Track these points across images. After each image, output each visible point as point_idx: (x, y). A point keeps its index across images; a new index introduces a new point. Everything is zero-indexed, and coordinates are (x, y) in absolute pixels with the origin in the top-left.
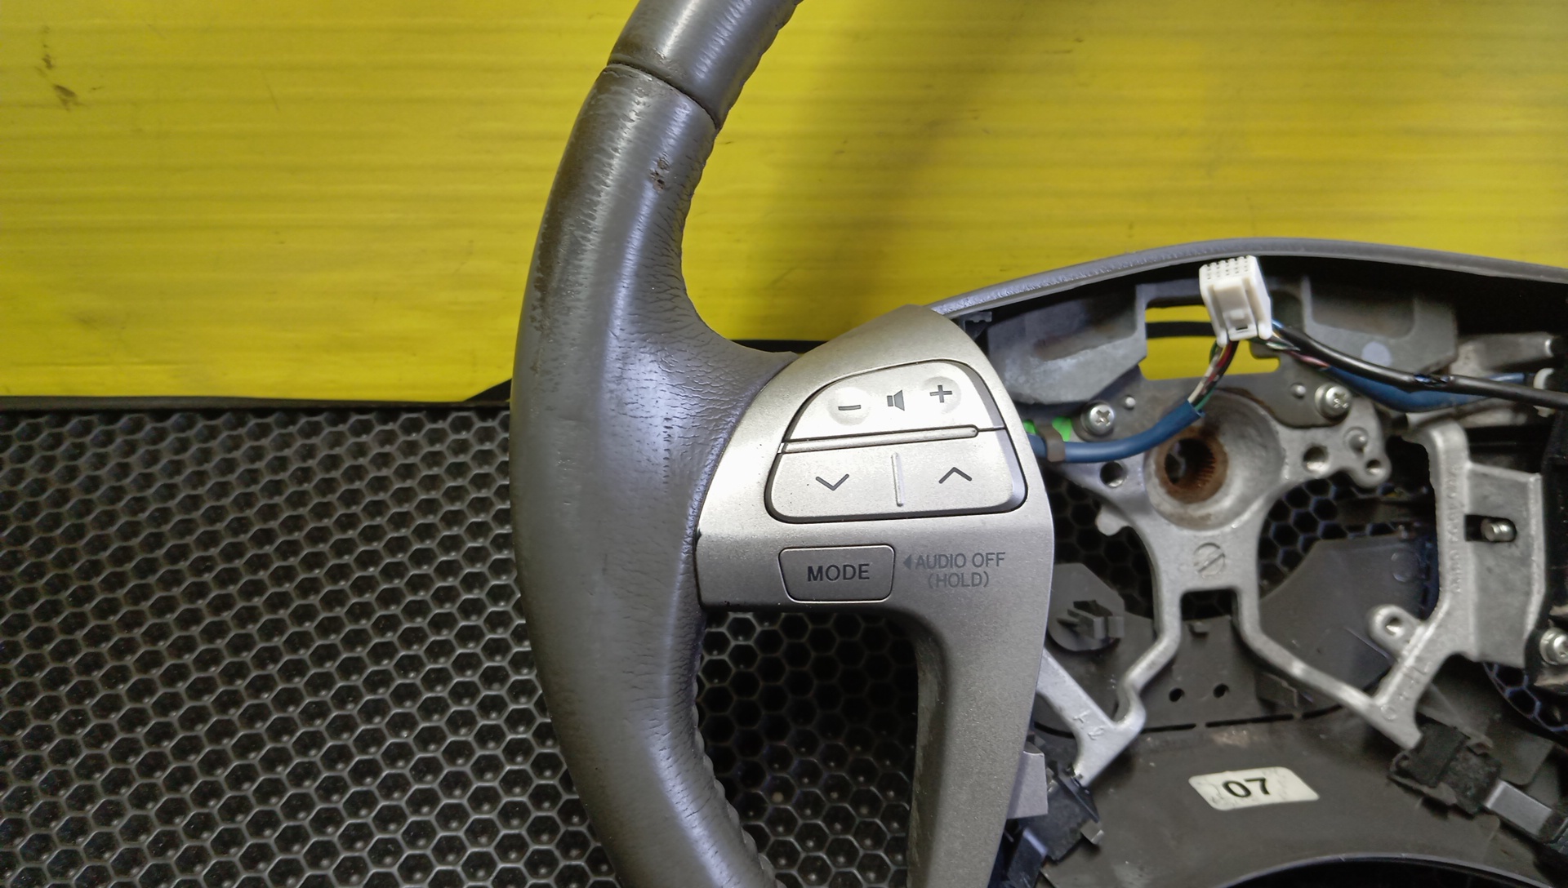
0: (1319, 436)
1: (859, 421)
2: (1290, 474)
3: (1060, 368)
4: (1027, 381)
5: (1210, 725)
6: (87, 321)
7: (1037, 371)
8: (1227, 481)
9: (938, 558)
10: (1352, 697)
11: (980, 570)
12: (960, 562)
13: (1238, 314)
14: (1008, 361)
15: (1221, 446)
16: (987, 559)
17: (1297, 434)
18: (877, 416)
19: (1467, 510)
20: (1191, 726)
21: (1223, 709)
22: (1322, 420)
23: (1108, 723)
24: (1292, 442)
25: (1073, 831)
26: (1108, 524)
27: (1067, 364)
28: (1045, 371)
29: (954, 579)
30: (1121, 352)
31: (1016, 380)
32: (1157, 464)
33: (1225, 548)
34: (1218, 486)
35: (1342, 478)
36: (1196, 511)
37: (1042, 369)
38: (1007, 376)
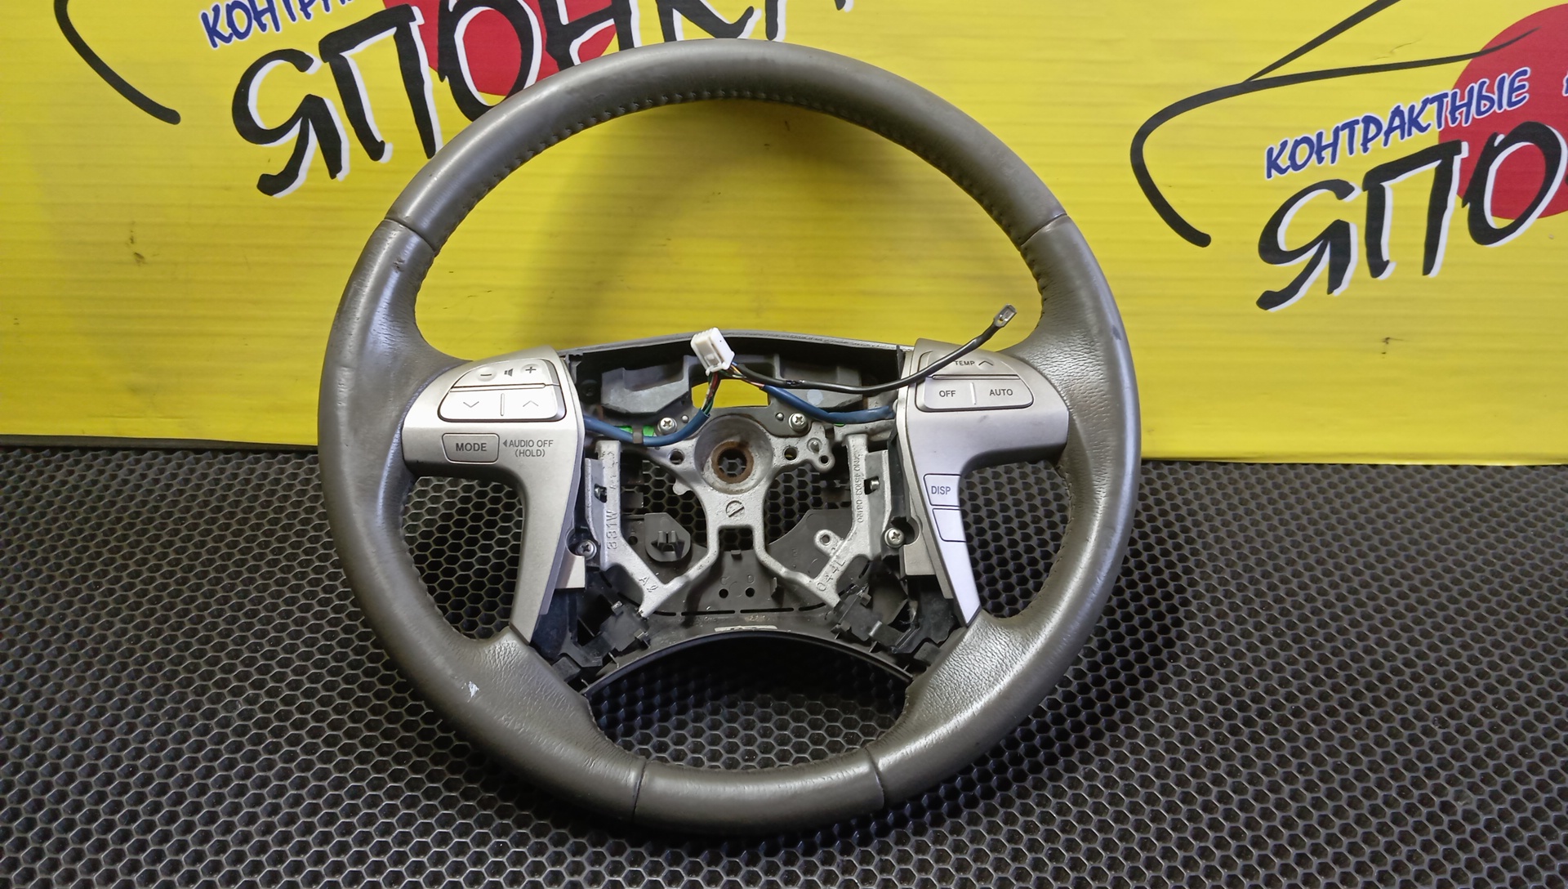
0: (792, 442)
1: (489, 380)
2: (779, 461)
3: (641, 394)
4: (622, 401)
5: (742, 612)
6: (135, 390)
7: (628, 396)
8: (752, 471)
9: (520, 442)
10: (804, 579)
11: (541, 449)
12: (531, 444)
13: (711, 356)
14: (612, 391)
15: (750, 453)
16: (544, 443)
17: (782, 440)
18: (501, 378)
19: (865, 478)
20: (733, 612)
21: (750, 603)
22: (793, 433)
23: (659, 584)
24: (779, 445)
25: (631, 635)
26: (679, 489)
27: (644, 394)
28: (632, 396)
29: (528, 453)
30: (675, 389)
31: (616, 400)
33: (744, 504)
34: (748, 474)
35: (805, 462)
36: (734, 487)
38: (612, 398)
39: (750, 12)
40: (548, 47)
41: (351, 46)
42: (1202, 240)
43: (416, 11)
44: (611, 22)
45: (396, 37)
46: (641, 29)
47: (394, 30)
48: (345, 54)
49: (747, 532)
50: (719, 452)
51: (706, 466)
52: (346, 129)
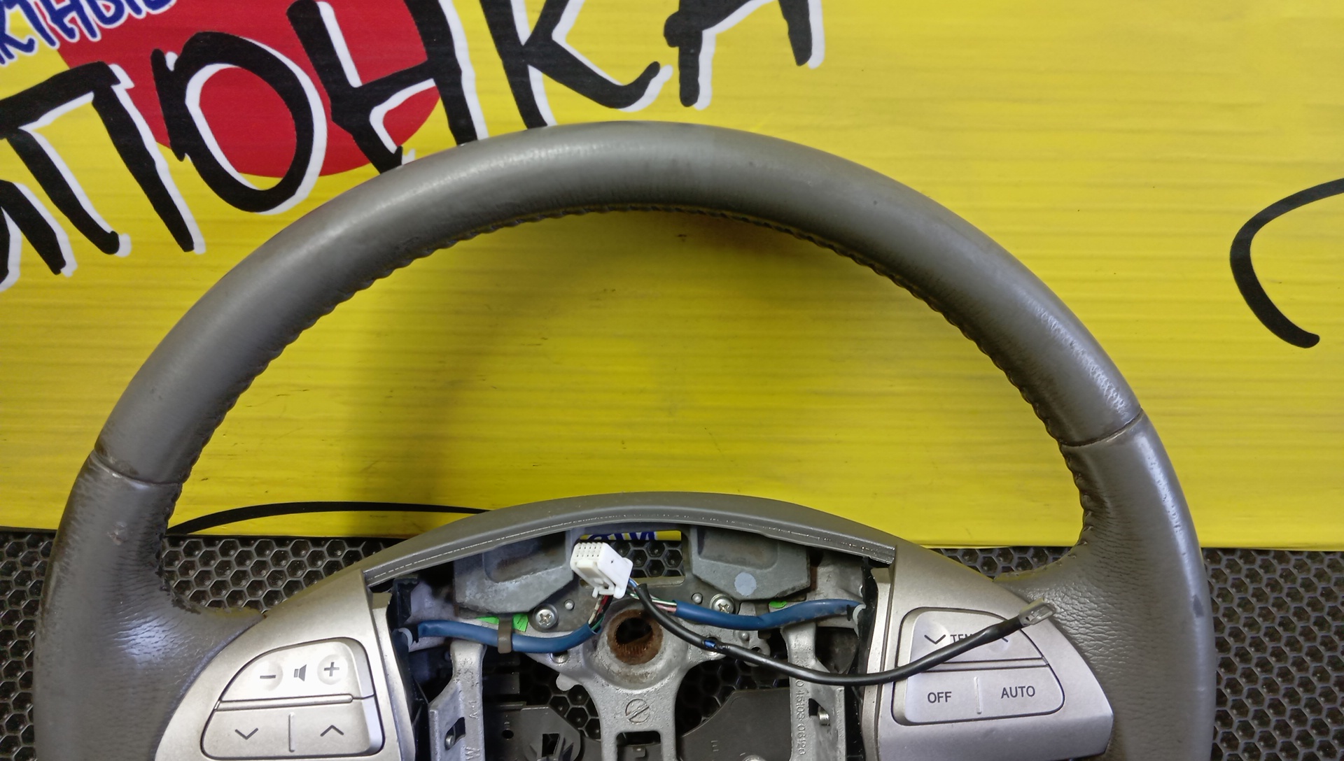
1: (272, 687)
3: (507, 588)
4: (482, 597)
7: (490, 590)
8: (662, 649)
14: (468, 583)
18: (288, 685)
19: (810, 696)
27: (512, 585)
28: (496, 591)
30: (553, 577)
31: (474, 597)
32: (609, 636)
33: (649, 703)
34: (654, 653)
36: (637, 670)
37: (494, 588)
38: (468, 593)
39: (653, 69)
40: (336, 115)
41: (34, 117)
42: (1305, 339)
43: (116, 69)
44: (429, 84)
45: (96, 104)
46: (480, 92)
47: (89, 97)
48: (29, 128)
49: (652, 737)
50: (618, 622)
51: (600, 644)
52: (57, 219)
